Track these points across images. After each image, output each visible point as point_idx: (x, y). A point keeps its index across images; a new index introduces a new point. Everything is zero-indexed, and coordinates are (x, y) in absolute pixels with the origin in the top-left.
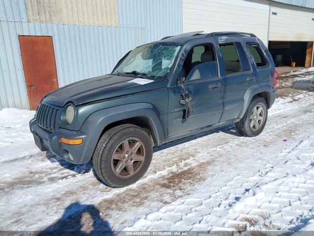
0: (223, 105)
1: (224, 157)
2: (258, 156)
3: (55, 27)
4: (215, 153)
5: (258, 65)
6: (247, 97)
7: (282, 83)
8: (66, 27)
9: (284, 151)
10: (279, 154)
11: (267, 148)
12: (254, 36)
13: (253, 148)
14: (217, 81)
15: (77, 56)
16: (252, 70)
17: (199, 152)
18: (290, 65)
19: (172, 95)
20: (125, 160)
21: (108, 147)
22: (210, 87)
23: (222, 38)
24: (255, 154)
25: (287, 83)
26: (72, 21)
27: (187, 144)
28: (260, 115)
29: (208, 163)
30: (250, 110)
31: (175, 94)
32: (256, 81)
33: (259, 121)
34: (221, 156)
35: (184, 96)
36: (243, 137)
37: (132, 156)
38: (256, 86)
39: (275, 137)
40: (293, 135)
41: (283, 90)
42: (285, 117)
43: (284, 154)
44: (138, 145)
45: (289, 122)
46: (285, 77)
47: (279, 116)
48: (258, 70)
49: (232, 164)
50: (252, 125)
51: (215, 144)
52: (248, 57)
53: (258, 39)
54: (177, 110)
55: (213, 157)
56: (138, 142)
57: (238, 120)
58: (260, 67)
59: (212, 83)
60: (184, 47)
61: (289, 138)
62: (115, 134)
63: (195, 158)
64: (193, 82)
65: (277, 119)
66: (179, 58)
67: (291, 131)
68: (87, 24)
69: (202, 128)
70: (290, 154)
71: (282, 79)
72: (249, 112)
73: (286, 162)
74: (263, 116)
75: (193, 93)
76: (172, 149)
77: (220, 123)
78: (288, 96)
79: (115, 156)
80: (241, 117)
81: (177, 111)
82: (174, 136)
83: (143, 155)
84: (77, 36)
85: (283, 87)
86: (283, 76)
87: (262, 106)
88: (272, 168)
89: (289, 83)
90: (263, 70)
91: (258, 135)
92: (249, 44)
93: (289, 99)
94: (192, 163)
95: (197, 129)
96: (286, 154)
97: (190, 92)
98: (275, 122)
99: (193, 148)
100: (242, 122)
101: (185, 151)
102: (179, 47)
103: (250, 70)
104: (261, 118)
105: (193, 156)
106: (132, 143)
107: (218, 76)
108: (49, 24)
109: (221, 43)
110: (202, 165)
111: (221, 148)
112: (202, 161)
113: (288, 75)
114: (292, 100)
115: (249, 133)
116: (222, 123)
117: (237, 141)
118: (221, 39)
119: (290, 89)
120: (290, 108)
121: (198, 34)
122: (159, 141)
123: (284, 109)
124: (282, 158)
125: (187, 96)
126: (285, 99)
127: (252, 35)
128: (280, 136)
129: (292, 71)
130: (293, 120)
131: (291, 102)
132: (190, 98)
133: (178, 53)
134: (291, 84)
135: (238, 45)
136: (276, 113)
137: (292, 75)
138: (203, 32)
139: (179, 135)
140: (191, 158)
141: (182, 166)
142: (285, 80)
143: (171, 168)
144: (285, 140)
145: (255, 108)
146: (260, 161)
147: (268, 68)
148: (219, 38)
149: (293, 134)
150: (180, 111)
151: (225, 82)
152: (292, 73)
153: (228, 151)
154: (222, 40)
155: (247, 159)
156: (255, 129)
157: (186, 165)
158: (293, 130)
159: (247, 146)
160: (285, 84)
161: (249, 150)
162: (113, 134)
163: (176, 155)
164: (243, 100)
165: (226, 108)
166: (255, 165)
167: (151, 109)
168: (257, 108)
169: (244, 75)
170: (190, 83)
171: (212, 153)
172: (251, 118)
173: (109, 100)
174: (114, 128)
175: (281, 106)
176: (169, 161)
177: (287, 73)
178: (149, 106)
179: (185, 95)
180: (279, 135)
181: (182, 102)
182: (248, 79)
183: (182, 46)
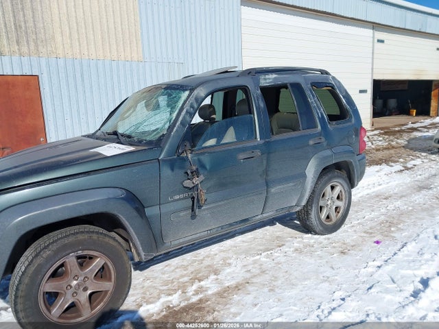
0: (267, 185)
1: (267, 275)
2: (325, 274)
3: (43, 61)
4: (256, 265)
5: (332, 118)
6: (311, 170)
7: (392, 141)
8: (61, 62)
9: (371, 263)
10: (363, 270)
11: (345, 256)
12: (327, 73)
13: (321, 257)
14: (255, 147)
15: (78, 104)
16: (319, 127)
17: (230, 264)
18: (408, 113)
19: (166, 171)
20: (70, 292)
21: (31, 272)
22: (241, 156)
23: (267, 76)
24: (322, 269)
25: (399, 141)
26: (70, 54)
27: (214, 248)
28: (338, 198)
29: (236, 287)
30: (317, 191)
31: (172, 170)
32: (327, 145)
33: (336, 208)
34: (263, 272)
35: (190, 174)
36: (310, 235)
37: (88, 284)
38: (328, 152)
39: (363, 234)
40: (393, 232)
41: (392, 151)
42: (386, 199)
43: (370, 270)
44: (98, 263)
45: (391, 207)
46: (399, 131)
47: (377, 196)
48: (332, 126)
49: (277, 290)
50: (323, 216)
51: (261, 248)
52: (312, 106)
53: (334, 78)
54: (177, 197)
55: (248, 275)
56: (97, 257)
57: (298, 209)
58: (334, 123)
59: (244, 150)
60: (196, 92)
61: (386, 238)
62: (45, 248)
63: (219, 277)
64: (209, 150)
65: (373, 201)
66: (185, 110)
67: (391, 224)
68: (94, 57)
69: (231, 225)
70: (381, 271)
71: (394, 135)
72: (317, 194)
73: (370, 288)
74: (344, 200)
75: (208, 167)
76: (188, 257)
77: (264, 215)
78: (398, 162)
79: (49, 287)
80: (304, 203)
81: (178, 200)
82: (177, 242)
83: (110, 280)
84: (78, 75)
85: (393, 147)
86: (397, 129)
87: (342, 185)
88: (343, 299)
89: (402, 142)
90: (341, 126)
91: (335, 231)
92: (316, 85)
93: (398, 167)
94: (211, 286)
95: (222, 227)
96: (374, 270)
97: (203, 166)
98: (369, 207)
99: (223, 255)
100: (306, 210)
101: (207, 262)
102: (187, 93)
103: (316, 127)
104: (340, 204)
105: (216, 272)
106: (84, 261)
107: (256, 138)
108: (34, 59)
109: (265, 85)
110: (224, 292)
111: (267, 257)
112: (227, 285)
113: (403, 128)
114: (403, 168)
115: (318, 228)
116: (269, 214)
117: (298, 242)
118: (265, 79)
119: (403, 150)
120: (397, 182)
121: (227, 72)
122: (143, 254)
123: (388, 183)
124: (365, 279)
125: (196, 173)
126: (392, 166)
127: (323, 72)
128: (371, 233)
129: (409, 121)
130: (398, 203)
131: (401, 171)
132: (202, 177)
133: (185, 102)
134: (406, 143)
135: (297, 87)
136: (373, 190)
137: (408, 129)
138: (236, 67)
139: (187, 239)
140: (213, 277)
141: (191, 293)
142: (398, 135)
143: (170, 298)
144: (378, 242)
145: (328, 188)
146: (326, 285)
147: (349, 124)
148: (262, 77)
149: (392, 229)
150: (185, 198)
151: (268, 148)
152: (410, 125)
153: (279, 263)
154: (268, 81)
155: (305, 279)
156: (331, 220)
157: (197, 293)
158: (395, 221)
159: (311, 254)
160: (397, 143)
161: (312, 261)
162: (43, 246)
163: (191, 269)
164: (305, 176)
165: (273, 190)
166: (316, 292)
167: (122, 199)
168: (333, 188)
169: (305, 136)
170: (205, 150)
171: (250, 267)
172: (321, 203)
173: (39, 186)
174: (51, 234)
175: (385, 178)
176: (173, 282)
177: (403, 125)
178: (120, 193)
179: (192, 173)
180: (370, 231)
181: (188, 183)
182: (311, 142)
183: (192, 90)
